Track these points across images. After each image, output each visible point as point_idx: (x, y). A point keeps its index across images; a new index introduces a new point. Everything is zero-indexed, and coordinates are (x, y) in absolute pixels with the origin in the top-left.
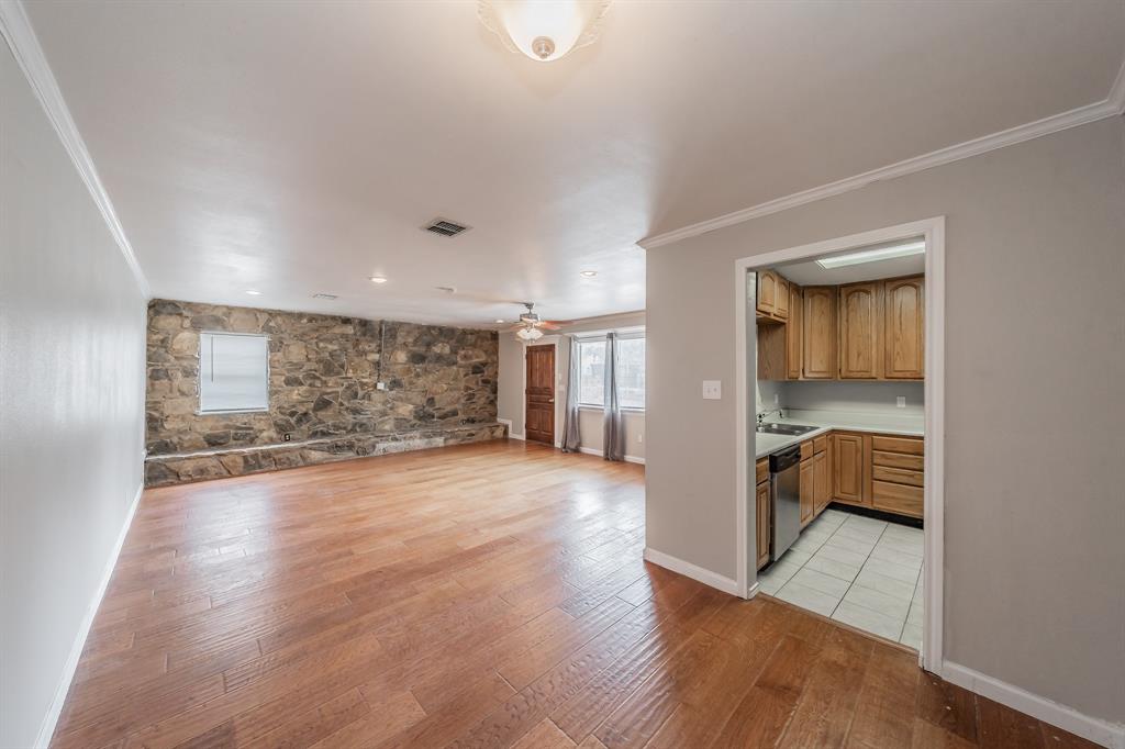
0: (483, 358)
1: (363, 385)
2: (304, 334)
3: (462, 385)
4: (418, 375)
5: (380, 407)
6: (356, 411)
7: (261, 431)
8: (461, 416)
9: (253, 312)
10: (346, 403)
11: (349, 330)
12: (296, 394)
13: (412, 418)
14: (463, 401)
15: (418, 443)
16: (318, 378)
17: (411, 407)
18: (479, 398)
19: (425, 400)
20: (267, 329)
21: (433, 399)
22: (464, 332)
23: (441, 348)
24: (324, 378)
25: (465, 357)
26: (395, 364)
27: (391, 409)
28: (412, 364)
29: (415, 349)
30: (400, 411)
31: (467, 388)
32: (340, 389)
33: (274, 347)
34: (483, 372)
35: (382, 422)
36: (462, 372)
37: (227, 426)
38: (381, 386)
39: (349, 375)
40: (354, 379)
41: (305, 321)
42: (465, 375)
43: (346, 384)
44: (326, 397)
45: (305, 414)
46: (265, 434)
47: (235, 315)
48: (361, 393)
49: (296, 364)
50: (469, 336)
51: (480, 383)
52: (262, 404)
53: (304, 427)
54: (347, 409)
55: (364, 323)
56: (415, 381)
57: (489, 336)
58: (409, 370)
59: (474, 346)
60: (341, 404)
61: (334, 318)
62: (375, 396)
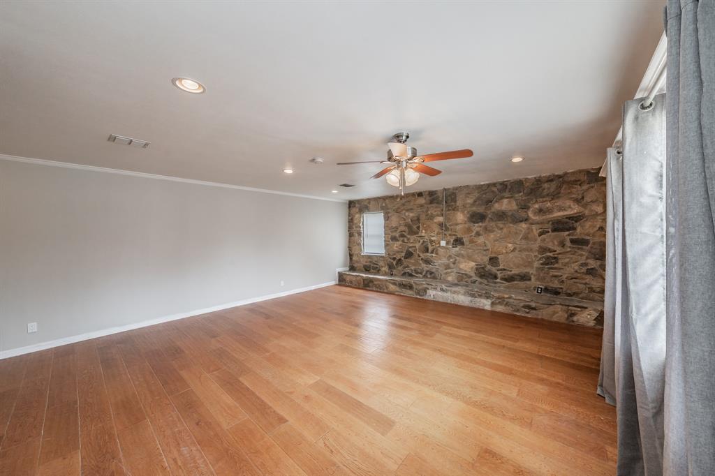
0: (574, 209)
1: (431, 241)
2: (399, 208)
3: (536, 246)
4: (478, 234)
5: (444, 261)
6: (427, 262)
7: (382, 267)
8: (534, 282)
9: (377, 199)
10: (421, 255)
11: (421, 201)
12: (396, 246)
13: (473, 274)
14: (536, 264)
15: (462, 299)
16: (405, 236)
17: (472, 264)
18: (566, 264)
19: (486, 259)
20: (382, 208)
21: (496, 258)
22: (539, 181)
23: (506, 205)
24: (409, 237)
25: (540, 211)
26: (457, 224)
27: (454, 263)
28: (472, 224)
29: (474, 209)
30: (462, 266)
31: (543, 250)
32: (418, 245)
33: (387, 218)
34: (575, 229)
35: (446, 273)
36: (536, 230)
37: (370, 262)
38: (443, 243)
39: (423, 234)
40: (426, 237)
41: (399, 199)
42: (540, 234)
43: (421, 241)
44: (410, 249)
45: (400, 260)
46: (383, 269)
47: (372, 202)
48: (430, 248)
49: (395, 228)
50: (546, 185)
51: (568, 244)
52: (381, 251)
53: (400, 268)
54: (422, 259)
55: (431, 193)
56: (475, 239)
57: (583, 178)
58: (469, 230)
59: (555, 196)
60: (419, 256)
61: (413, 195)
62: (441, 251)
